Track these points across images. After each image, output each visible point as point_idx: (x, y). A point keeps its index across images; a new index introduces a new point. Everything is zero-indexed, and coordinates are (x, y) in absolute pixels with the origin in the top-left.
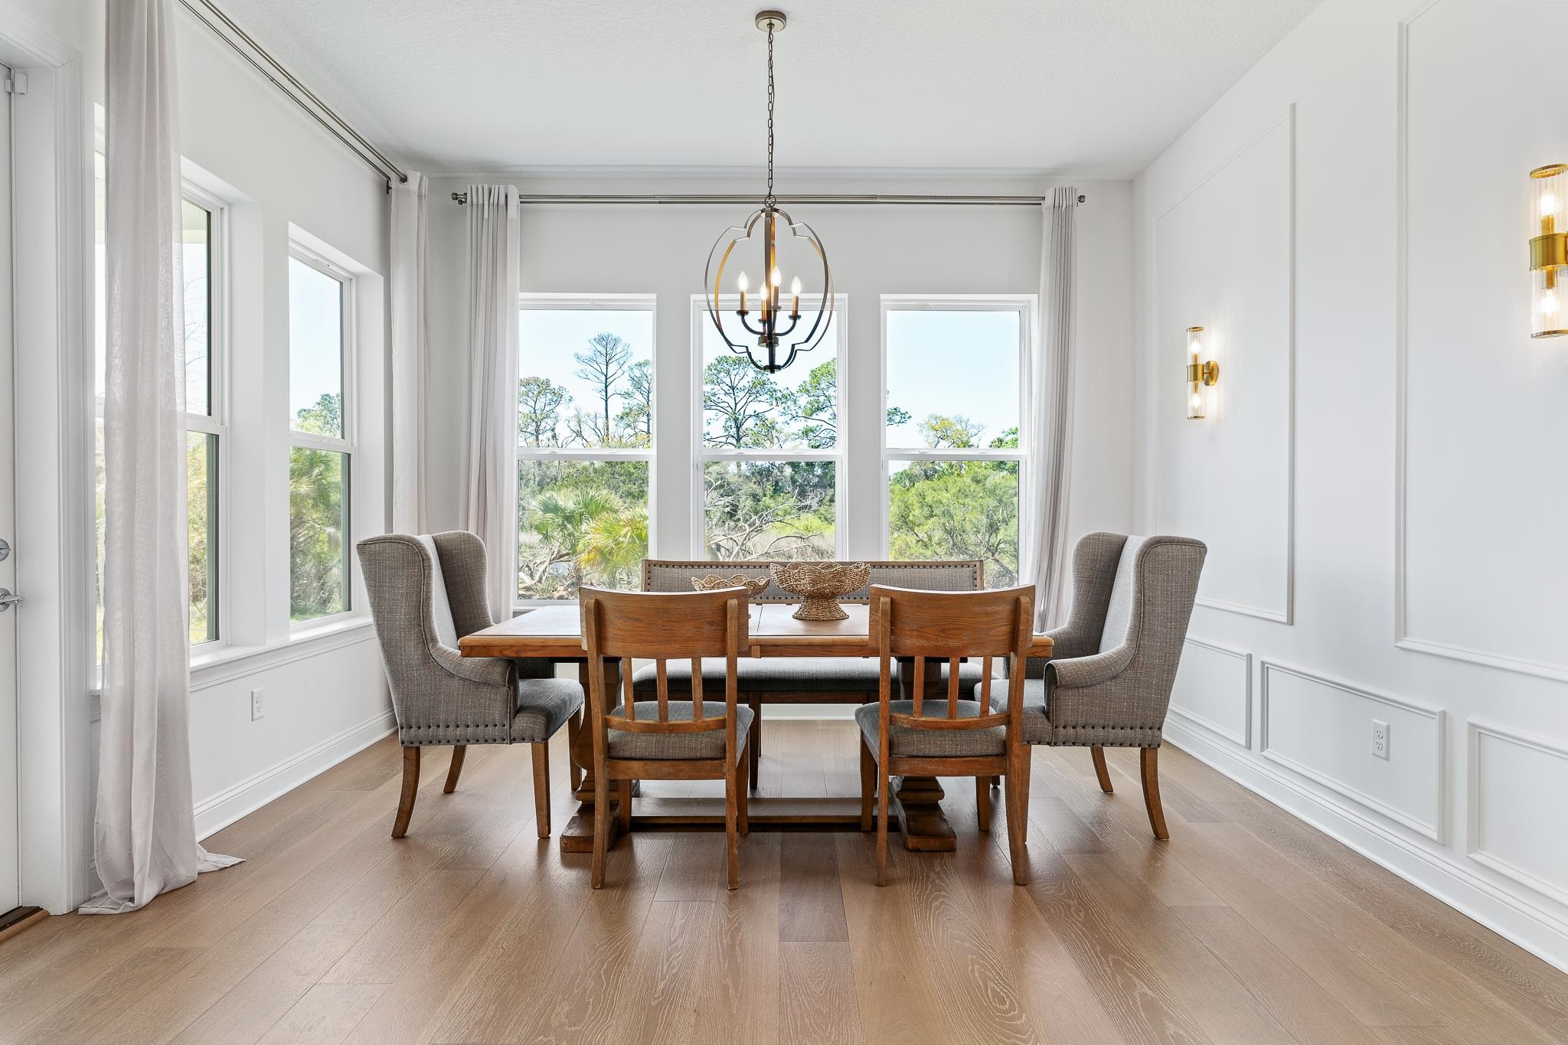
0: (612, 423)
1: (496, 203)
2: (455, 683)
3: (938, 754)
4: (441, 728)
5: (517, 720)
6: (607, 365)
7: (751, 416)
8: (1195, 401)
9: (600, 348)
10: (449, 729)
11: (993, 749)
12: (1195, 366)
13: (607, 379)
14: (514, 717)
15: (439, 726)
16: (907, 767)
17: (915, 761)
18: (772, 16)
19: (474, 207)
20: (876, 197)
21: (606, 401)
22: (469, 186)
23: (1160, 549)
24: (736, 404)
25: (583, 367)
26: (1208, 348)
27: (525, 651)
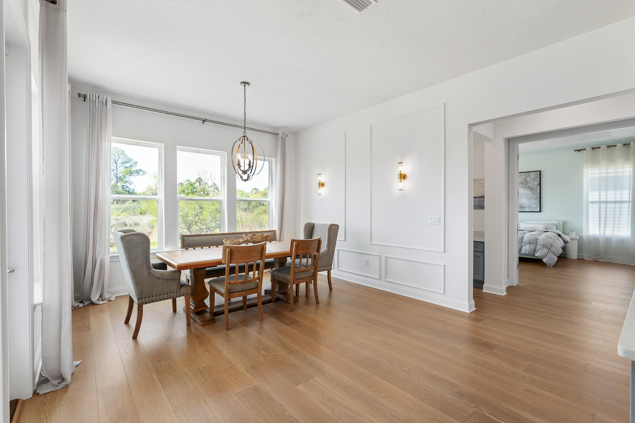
1: (102, 101)
2: (160, 281)
3: (302, 278)
4: (154, 296)
5: (181, 289)
8: (320, 191)
10: (157, 296)
11: (312, 275)
12: (320, 183)
14: (180, 288)
15: (153, 296)
16: (296, 282)
17: (298, 280)
18: (245, 83)
19: (91, 102)
20: (237, 126)
22: (89, 93)
23: (332, 227)
26: (322, 179)
27: (198, 266)
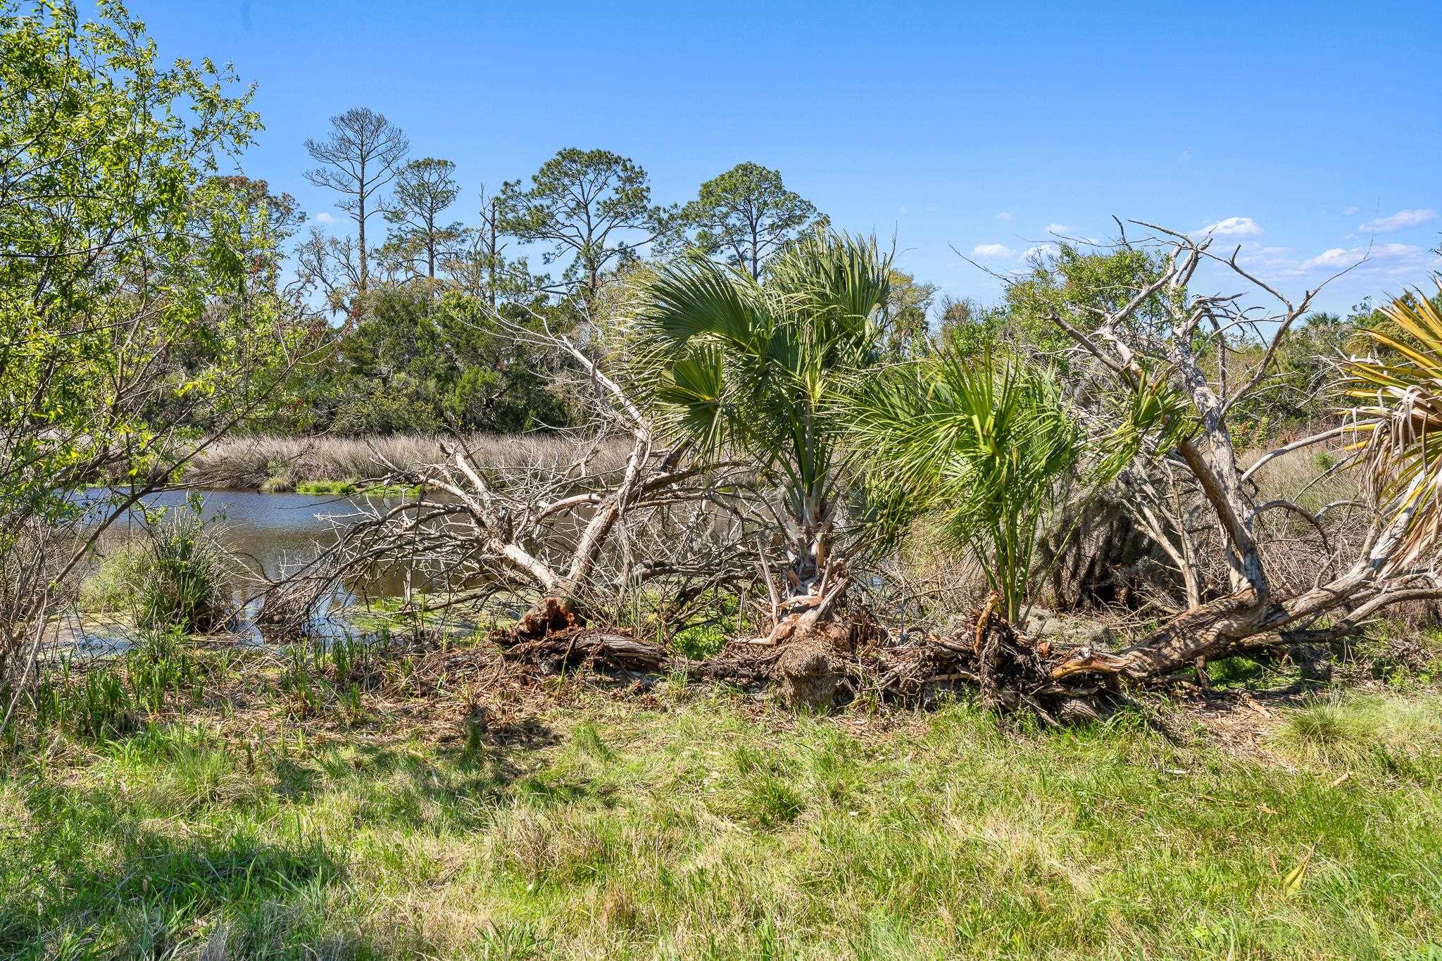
0: (372, 264)
6: (363, 163)
7: (614, 251)
9: (350, 134)
13: (362, 186)
21: (362, 223)
24: (591, 231)
25: (320, 166)
